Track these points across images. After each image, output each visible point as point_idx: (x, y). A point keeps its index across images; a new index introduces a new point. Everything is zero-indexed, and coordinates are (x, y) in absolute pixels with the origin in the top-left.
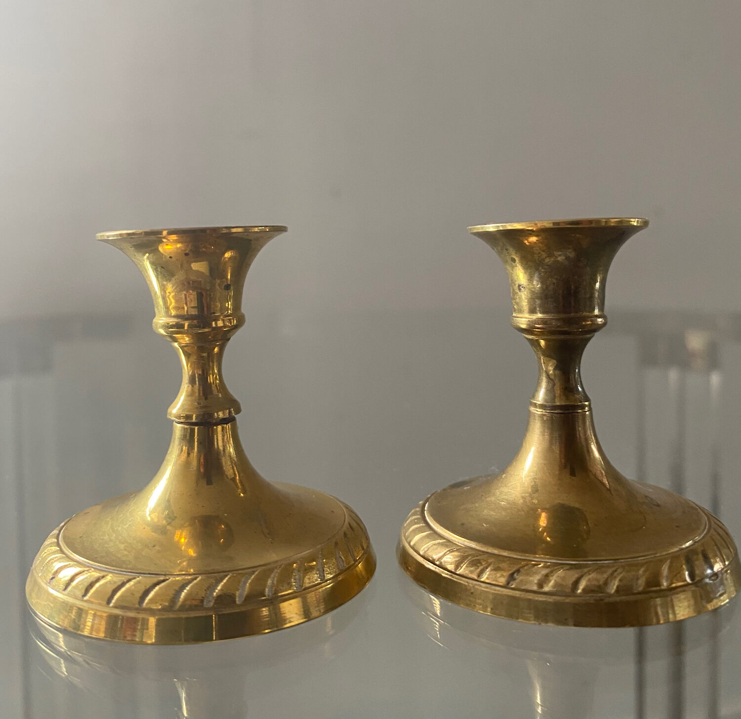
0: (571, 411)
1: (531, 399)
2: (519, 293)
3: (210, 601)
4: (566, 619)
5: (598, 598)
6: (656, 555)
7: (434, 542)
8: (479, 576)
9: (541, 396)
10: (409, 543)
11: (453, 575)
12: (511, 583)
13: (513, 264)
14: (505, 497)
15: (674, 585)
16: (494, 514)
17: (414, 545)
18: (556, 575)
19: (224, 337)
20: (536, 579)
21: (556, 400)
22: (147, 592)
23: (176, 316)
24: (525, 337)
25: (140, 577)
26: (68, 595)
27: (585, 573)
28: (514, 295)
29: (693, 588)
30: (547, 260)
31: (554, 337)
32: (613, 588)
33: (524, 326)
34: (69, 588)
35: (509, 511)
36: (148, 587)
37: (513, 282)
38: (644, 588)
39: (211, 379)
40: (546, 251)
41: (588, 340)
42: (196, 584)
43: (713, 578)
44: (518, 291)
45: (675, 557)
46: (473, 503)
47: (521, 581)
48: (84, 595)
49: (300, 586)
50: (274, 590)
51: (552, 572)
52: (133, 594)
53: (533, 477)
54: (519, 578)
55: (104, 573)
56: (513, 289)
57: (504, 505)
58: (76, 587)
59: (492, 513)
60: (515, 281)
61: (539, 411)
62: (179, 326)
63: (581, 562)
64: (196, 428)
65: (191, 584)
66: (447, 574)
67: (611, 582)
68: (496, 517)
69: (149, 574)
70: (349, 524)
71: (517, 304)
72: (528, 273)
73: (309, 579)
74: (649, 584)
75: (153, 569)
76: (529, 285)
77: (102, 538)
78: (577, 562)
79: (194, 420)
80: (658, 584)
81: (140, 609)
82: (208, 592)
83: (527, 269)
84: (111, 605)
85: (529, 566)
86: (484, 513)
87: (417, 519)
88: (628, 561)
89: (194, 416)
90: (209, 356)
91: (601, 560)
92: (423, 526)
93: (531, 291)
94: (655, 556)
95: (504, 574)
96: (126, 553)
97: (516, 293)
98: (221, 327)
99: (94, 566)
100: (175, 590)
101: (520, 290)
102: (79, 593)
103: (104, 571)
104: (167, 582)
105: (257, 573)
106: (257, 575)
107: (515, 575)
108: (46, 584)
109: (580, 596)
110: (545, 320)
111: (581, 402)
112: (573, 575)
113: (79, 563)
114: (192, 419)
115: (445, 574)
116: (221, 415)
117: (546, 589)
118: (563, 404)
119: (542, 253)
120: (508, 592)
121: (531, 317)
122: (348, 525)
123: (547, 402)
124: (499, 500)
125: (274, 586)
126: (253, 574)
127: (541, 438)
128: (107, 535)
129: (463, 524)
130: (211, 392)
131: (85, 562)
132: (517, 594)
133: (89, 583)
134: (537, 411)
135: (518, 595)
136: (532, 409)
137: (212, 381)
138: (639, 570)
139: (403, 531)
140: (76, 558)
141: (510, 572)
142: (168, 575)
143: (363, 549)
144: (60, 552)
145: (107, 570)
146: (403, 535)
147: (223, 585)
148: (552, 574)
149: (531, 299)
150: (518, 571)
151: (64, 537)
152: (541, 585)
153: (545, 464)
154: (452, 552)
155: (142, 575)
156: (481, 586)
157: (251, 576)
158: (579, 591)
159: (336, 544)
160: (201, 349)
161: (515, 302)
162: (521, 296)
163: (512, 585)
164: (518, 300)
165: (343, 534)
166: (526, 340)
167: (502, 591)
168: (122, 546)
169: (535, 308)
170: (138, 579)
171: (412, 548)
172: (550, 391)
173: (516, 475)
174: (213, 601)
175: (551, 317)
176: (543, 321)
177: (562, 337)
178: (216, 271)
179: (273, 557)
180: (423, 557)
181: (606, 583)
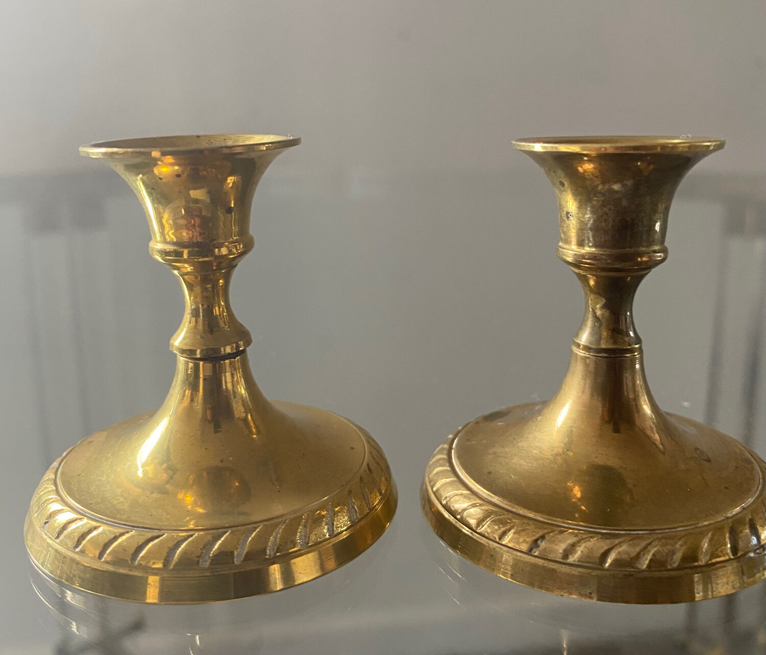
0: (618, 355)
1: (575, 337)
2: (567, 222)
3: (205, 561)
4: (590, 593)
5: (627, 573)
6: (698, 526)
7: (457, 492)
8: (500, 539)
9: (585, 337)
10: (432, 488)
11: (474, 533)
12: (534, 550)
13: (562, 188)
14: (538, 444)
15: (714, 561)
16: (525, 463)
17: (438, 490)
18: (583, 546)
19: (229, 265)
20: (561, 548)
21: (601, 342)
22: (140, 548)
23: (174, 244)
24: (572, 270)
25: (134, 531)
26: (61, 544)
27: (616, 545)
28: (561, 222)
29: (735, 564)
30: (600, 187)
31: (603, 274)
32: (644, 563)
33: (570, 259)
34: (62, 537)
35: (540, 461)
36: (140, 544)
37: (561, 207)
38: (679, 565)
39: (216, 311)
40: (599, 177)
41: (643, 276)
42: (192, 541)
43: (758, 551)
44: (566, 219)
45: (718, 529)
46: (503, 447)
47: (545, 549)
48: (76, 546)
49: (305, 543)
50: (275, 548)
51: (579, 541)
52: (125, 550)
53: (570, 425)
54: (543, 544)
55: (98, 524)
56: (561, 216)
57: (536, 454)
58: (67, 537)
59: (522, 462)
60: (564, 207)
61: (581, 353)
62: (178, 254)
63: (613, 532)
64: (201, 363)
65: (187, 542)
66: (468, 531)
67: (643, 557)
68: (527, 468)
69: (143, 528)
70: (368, 465)
71: (565, 233)
72: (577, 200)
73: (316, 535)
74: (685, 559)
75: (148, 522)
76: (578, 214)
77: (99, 478)
78: (609, 531)
79: (198, 356)
80: (696, 559)
81: (131, 567)
82: (204, 552)
83: (577, 196)
84: (103, 560)
85: (556, 532)
86: (513, 461)
87: (443, 459)
88: (665, 533)
89: (198, 351)
90: (213, 287)
91: (635, 530)
92: (447, 470)
93: (581, 221)
94: (696, 527)
95: (528, 540)
96: (122, 499)
97: (564, 221)
98: (226, 255)
99: (87, 515)
100: (169, 548)
101: (568, 218)
102: (70, 544)
103: (97, 521)
104: (161, 538)
105: (258, 530)
106: (258, 532)
107: (539, 542)
108: (40, 528)
109: (608, 570)
110: (595, 255)
111: (630, 345)
112: (604, 545)
113: (73, 509)
114: (196, 354)
115: (466, 530)
116: (228, 350)
117: (571, 560)
118: (610, 347)
119: (595, 179)
120: (531, 559)
121: (579, 250)
122: (367, 467)
123: (592, 344)
124: (531, 447)
125: (276, 545)
126: (255, 531)
127: (582, 382)
128: (105, 476)
129: (490, 473)
130: (217, 325)
131: (78, 508)
132: (540, 562)
133: (81, 534)
134: (580, 352)
135: (540, 564)
136: (575, 349)
137: (218, 314)
138: (676, 543)
139: (428, 469)
140: (70, 502)
141: (534, 538)
142: (163, 530)
143: (381, 494)
144: (55, 492)
145: (100, 520)
146: (427, 474)
147: (221, 544)
148: (580, 544)
149: (579, 229)
150: (543, 537)
151: (62, 473)
152: (566, 554)
153: (584, 412)
154: (473, 507)
155: (135, 528)
156: (502, 549)
157: (251, 533)
158: (607, 565)
159: (350, 492)
160: (205, 280)
161: (562, 230)
162: (569, 225)
163: (535, 552)
164: (565, 229)
165: (359, 479)
166: (574, 274)
167: (524, 558)
168: (119, 491)
169: (583, 241)
170: (131, 533)
171: (435, 493)
172: (596, 333)
173: (553, 420)
174: (210, 561)
175: (601, 252)
176: (593, 257)
177: (612, 274)
178: (217, 197)
179: (278, 509)
180: (444, 506)
181: (638, 557)
